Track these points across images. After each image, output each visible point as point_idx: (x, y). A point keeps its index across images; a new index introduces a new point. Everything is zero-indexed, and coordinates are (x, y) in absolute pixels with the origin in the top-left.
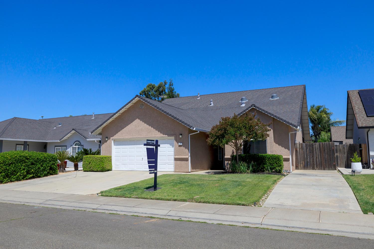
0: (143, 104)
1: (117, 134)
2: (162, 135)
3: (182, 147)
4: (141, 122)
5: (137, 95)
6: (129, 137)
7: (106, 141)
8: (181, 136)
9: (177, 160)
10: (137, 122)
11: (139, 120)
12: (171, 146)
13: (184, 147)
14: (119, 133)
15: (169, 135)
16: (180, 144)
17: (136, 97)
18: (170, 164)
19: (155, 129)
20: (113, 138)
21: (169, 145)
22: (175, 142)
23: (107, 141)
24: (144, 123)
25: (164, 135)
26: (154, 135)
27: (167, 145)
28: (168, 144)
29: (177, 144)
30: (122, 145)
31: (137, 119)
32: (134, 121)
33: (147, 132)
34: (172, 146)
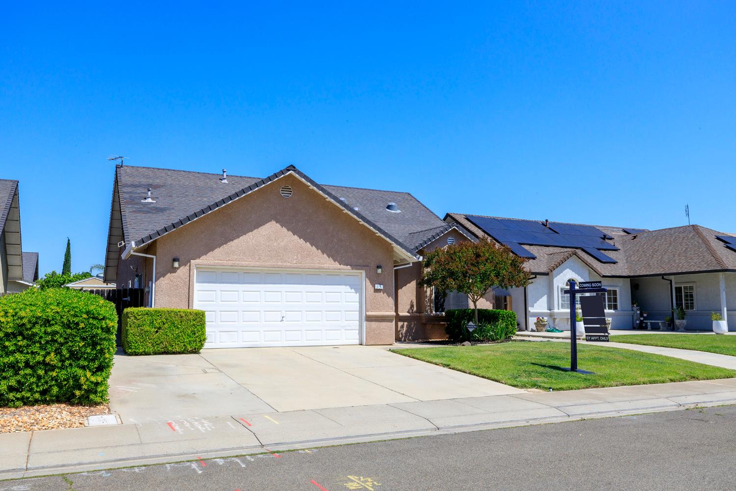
0: (290, 189)
1: (210, 254)
2: (337, 265)
3: (382, 293)
4: (284, 230)
5: (292, 165)
6: (252, 264)
7: (175, 268)
8: (379, 271)
9: (371, 321)
10: (271, 228)
11: (278, 225)
12: (353, 290)
13: (385, 294)
14: (216, 250)
15: (355, 266)
16: (378, 287)
17: (289, 170)
18: (349, 328)
19: (320, 251)
20: (197, 261)
21: (348, 288)
22: (366, 284)
23: (178, 268)
24: (291, 233)
25: (342, 266)
26: (319, 263)
27: (344, 287)
28: (346, 285)
29: (371, 286)
30: (223, 283)
31: (273, 222)
32: (264, 225)
33: (299, 255)
34: (355, 290)
